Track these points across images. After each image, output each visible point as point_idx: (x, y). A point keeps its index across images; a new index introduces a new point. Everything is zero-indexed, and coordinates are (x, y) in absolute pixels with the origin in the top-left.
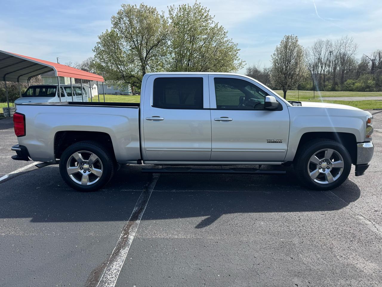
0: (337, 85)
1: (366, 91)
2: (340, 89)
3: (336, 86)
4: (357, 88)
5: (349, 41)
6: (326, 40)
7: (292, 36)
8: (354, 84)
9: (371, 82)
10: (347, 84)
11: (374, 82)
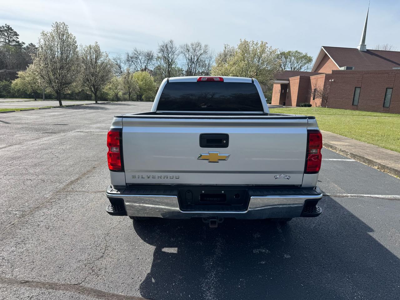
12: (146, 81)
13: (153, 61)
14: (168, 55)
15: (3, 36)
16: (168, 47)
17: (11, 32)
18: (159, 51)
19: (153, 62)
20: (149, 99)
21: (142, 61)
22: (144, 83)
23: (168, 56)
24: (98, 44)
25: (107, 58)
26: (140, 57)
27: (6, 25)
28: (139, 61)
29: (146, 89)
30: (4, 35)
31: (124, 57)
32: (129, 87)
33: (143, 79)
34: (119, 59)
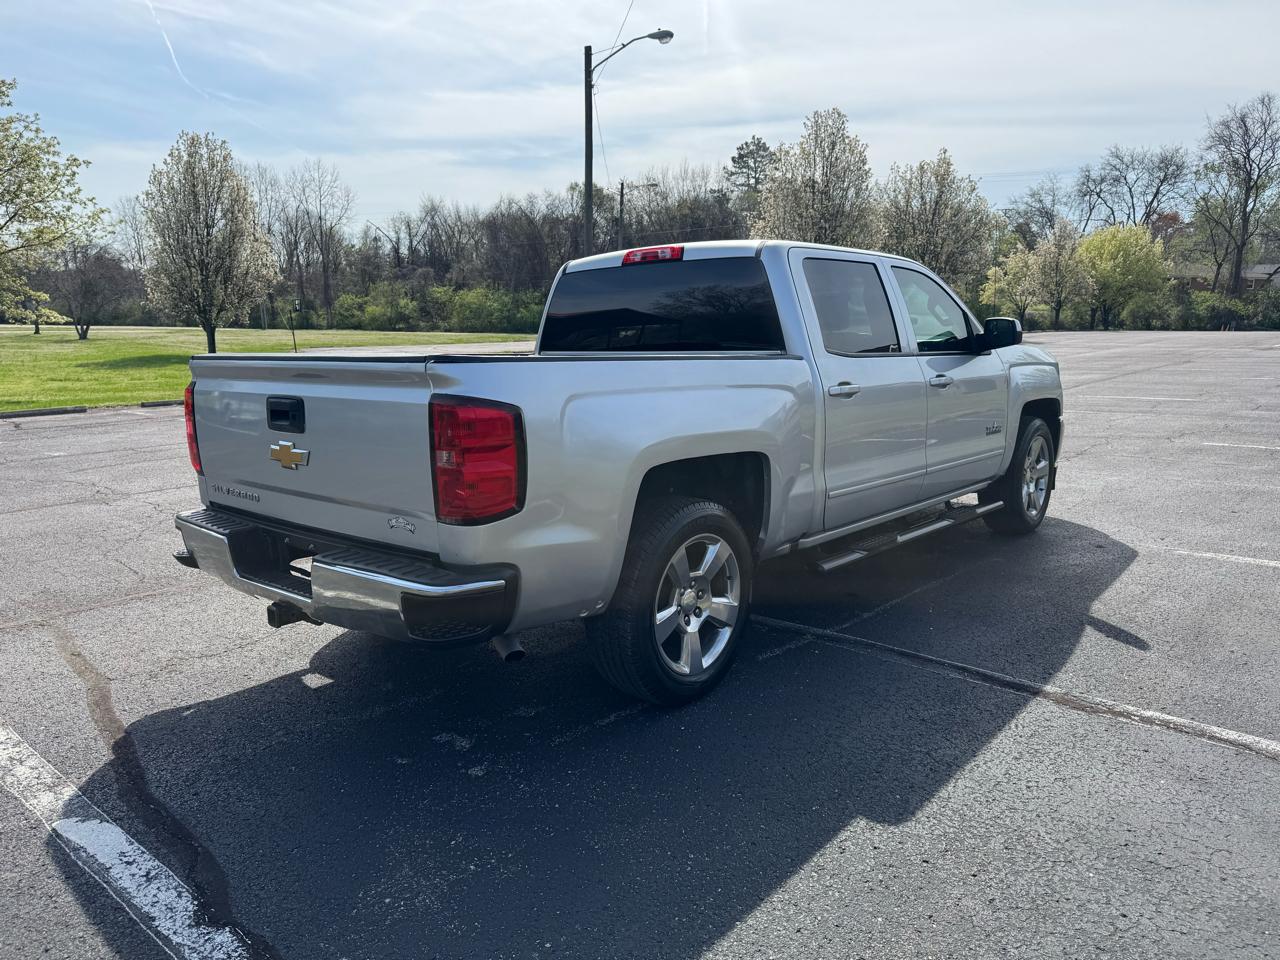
0: (314, 308)
1: (400, 330)
2: (324, 323)
3: (312, 312)
4: (374, 319)
5: (329, 178)
6: (256, 164)
7: (210, 137)
8: (361, 307)
9: (408, 305)
10: (341, 306)
11: (415, 303)
12: (1127, 255)
13: (1183, 182)
14: (1249, 151)
15: (745, 170)
16: (1249, 122)
17: (763, 157)
18: (1209, 143)
19: (1183, 187)
20: (1147, 319)
21: (1137, 190)
22: (1117, 266)
23: (1247, 157)
24: (947, 154)
25: (973, 195)
26: (1131, 176)
27: (754, 137)
28: (1126, 189)
29: (1125, 284)
30: (748, 167)
31: (1069, 183)
32: (1058, 284)
33: (1119, 251)
34: (1053, 192)
